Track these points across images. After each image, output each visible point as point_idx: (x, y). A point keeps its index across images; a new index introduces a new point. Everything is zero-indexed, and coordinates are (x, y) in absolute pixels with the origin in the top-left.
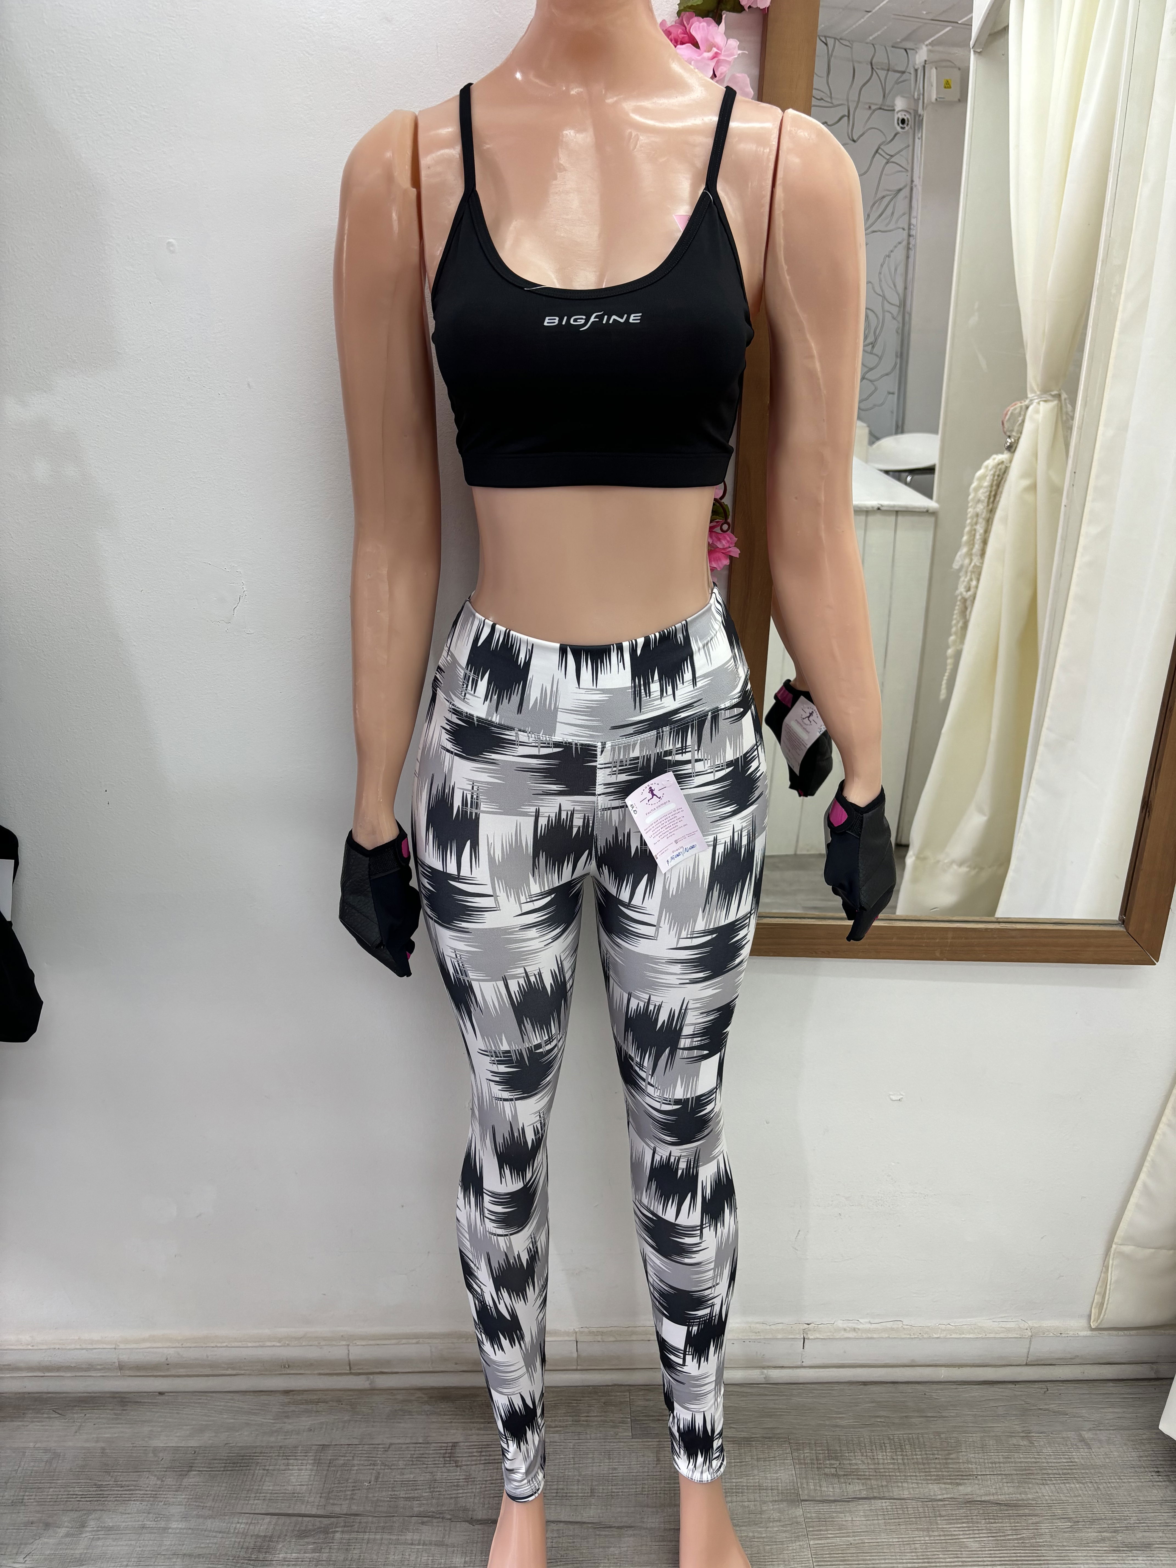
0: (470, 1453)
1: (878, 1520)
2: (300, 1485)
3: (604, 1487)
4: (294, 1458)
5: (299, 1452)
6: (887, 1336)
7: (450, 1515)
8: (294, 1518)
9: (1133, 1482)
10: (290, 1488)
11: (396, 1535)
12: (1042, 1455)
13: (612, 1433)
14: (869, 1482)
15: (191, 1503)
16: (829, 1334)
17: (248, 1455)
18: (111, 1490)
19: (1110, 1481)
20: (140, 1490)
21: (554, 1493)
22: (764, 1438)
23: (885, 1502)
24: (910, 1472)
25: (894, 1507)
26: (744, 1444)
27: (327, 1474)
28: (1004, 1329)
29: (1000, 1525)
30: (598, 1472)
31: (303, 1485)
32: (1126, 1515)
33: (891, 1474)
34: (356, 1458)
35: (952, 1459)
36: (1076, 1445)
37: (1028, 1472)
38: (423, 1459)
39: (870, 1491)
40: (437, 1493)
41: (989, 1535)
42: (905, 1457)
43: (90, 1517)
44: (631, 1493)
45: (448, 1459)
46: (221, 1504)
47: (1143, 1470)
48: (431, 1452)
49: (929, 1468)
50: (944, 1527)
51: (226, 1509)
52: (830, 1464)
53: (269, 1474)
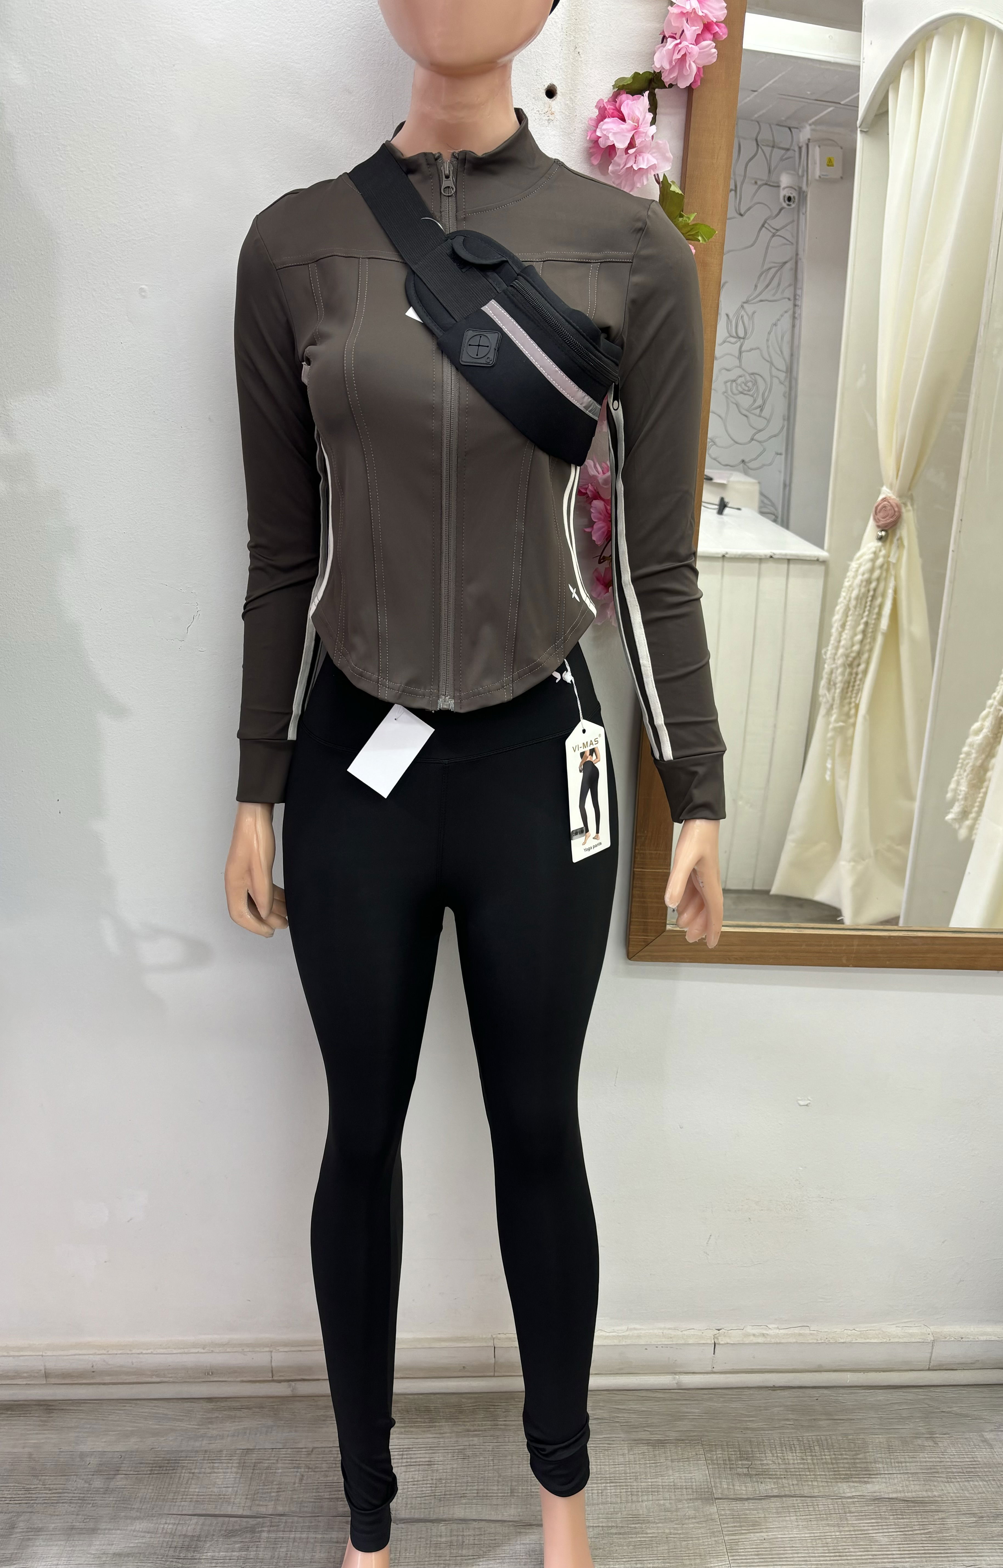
2: (226, 1487)
3: (524, 1488)
4: (219, 1461)
5: (224, 1455)
8: (221, 1519)
10: (215, 1490)
12: (945, 1455)
14: (779, 1481)
15: (119, 1505)
16: (739, 1339)
17: (173, 1459)
20: (68, 1493)
21: (475, 1493)
22: (677, 1440)
23: (796, 1500)
24: (819, 1472)
25: (804, 1504)
26: (658, 1446)
27: (251, 1476)
28: (907, 1335)
29: (906, 1520)
30: (517, 1473)
31: (228, 1487)
33: (800, 1473)
34: (280, 1462)
35: (859, 1459)
36: (978, 1446)
37: (932, 1470)
39: (782, 1490)
41: (897, 1530)
42: (814, 1457)
43: (20, 1519)
46: (149, 1506)
49: (838, 1468)
50: (854, 1522)
51: (154, 1511)
52: (742, 1464)
53: (195, 1477)
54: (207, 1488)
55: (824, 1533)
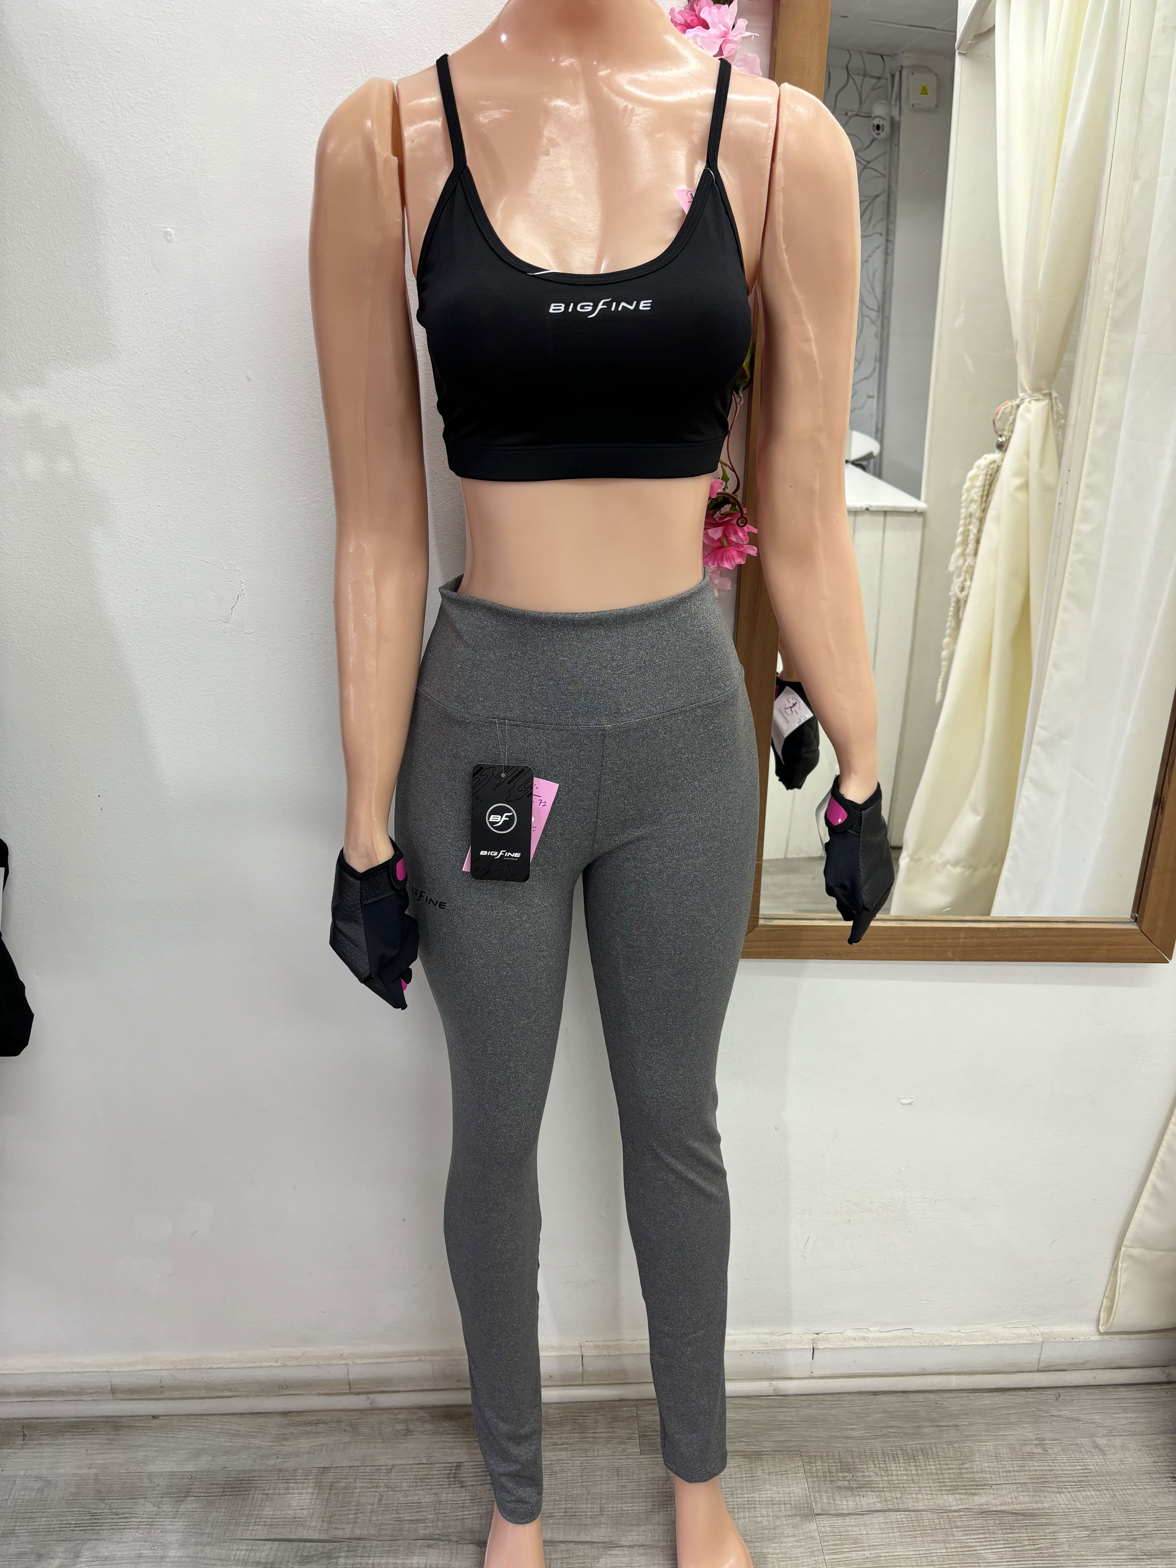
0: (475, 1472)
1: (894, 1532)
2: (301, 1509)
3: (614, 1505)
4: (294, 1481)
5: (299, 1475)
6: (897, 1344)
7: (457, 1537)
8: (296, 1544)
9: (1150, 1489)
10: (290, 1512)
11: (402, 1559)
12: (1056, 1463)
13: (620, 1449)
14: (883, 1494)
15: (189, 1530)
16: (838, 1343)
17: (247, 1479)
18: (106, 1519)
19: (1126, 1488)
20: (136, 1517)
21: (563, 1512)
22: (775, 1451)
23: (900, 1515)
24: (924, 1483)
25: (909, 1519)
26: (755, 1458)
27: (328, 1497)
28: (1015, 1335)
29: (1017, 1535)
30: (607, 1490)
31: (304, 1509)
32: (1143, 1522)
33: (905, 1485)
34: (358, 1481)
35: (966, 1469)
36: (1090, 1452)
37: (1043, 1480)
38: (427, 1480)
39: (885, 1503)
40: (443, 1515)
41: (1007, 1546)
42: (919, 1468)
43: (85, 1547)
44: (641, 1511)
45: (453, 1480)
46: (220, 1530)
47: (1158, 1476)
48: (435, 1472)
49: (944, 1479)
50: (961, 1538)
51: (226, 1536)
52: (843, 1477)
53: (268, 1499)
54: (281, 1510)
55: (930, 1550)
